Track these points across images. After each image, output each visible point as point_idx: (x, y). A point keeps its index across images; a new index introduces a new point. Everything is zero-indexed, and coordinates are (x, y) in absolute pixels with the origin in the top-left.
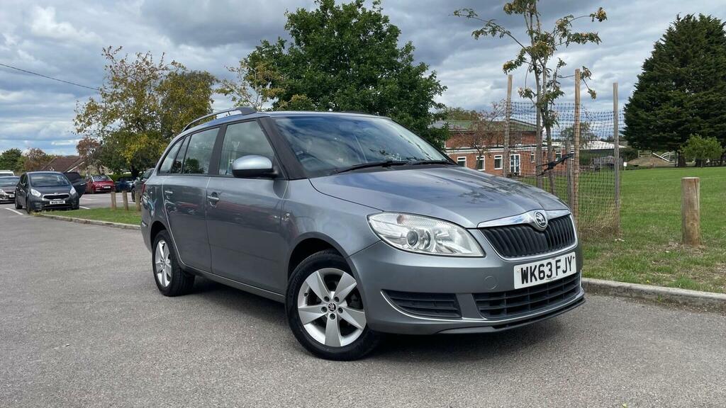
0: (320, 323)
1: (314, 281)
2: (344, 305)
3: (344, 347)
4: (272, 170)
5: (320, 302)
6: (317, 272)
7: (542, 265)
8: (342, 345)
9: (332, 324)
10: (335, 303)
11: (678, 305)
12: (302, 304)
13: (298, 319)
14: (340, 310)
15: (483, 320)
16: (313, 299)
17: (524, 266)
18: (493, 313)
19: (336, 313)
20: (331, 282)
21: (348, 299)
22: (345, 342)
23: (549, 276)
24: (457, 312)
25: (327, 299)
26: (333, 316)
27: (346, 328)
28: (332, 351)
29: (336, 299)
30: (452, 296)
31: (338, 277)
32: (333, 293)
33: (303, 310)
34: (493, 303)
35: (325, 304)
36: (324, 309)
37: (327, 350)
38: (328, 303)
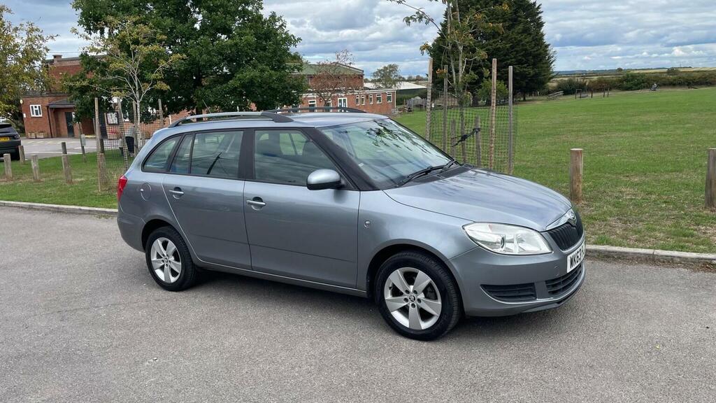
0: (404, 310)
1: (396, 278)
2: (422, 296)
3: (424, 330)
4: (339, 182)
5: (401, 294)
6: (398, 270)
7: (578, 252)
8: (423, 328)
9: (413, 311)
10: (415, 295)
12: (388, 296)
13: (386, 308)
14: (419, 300)
15: (552, 299)
16: (396, 292)
17: (571, 255)
18: (554, 293)
19: (416, 303)
20: (410, 278)
21: (425, 291)
22: (425, 325)
23: (579, 259)
24: (534, 296)
25: (408, 292)
26: (413, 305)
27: (425, 315)
28: (415, 333)
29: (415, 292)
30: (532, 284)
31: (416, 274)
32: (412, 287)
33: (389, 300)
34: (554, 286)
35: (407, 296)
36: (406, 300)
37: (412, 332)
38: (409, 295)
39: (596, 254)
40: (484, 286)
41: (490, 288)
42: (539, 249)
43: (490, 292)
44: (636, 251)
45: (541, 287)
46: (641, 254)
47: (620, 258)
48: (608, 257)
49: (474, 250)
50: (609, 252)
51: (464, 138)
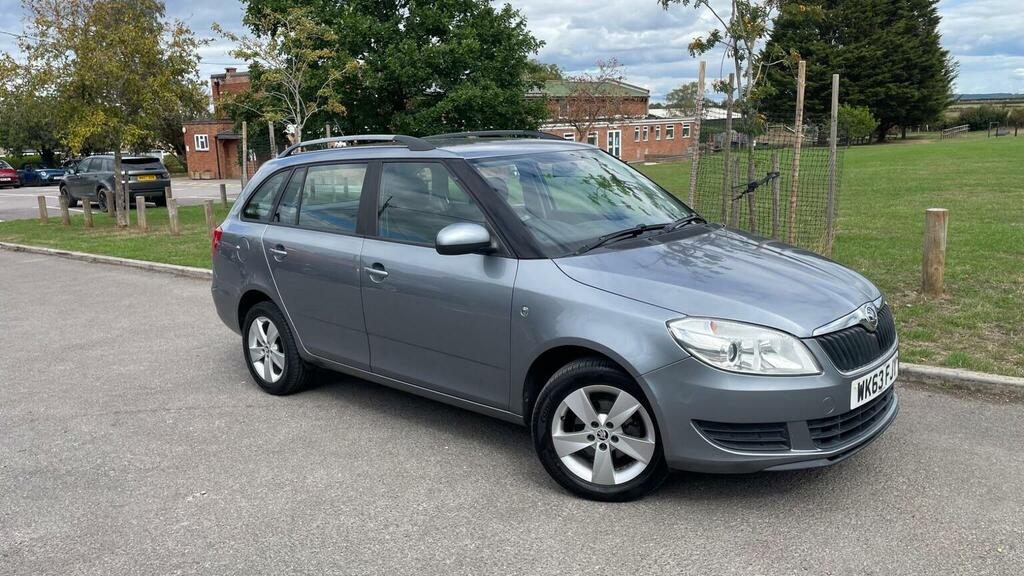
0: (585, 456)
1: (577, 401)
2: (618, 433)
3: (619, 485)
4: (488, 244)
5: (581, 427)
6: (582, 389)
7: (876, 376)
8: (616, 483)
9: (603, 457)
10: (607, 429)
11: (971, 393)
12: (557, 432)
13: (553, 451)
14: (614, 439)
15: (818, 452)
17: (860, 380)
18: (825, 441)
19: (608, 442)
21: (624, 427)
22: (622, 477)
23: (880, 388)
24: (787, 444)
25: (595, 424)
26: (603, 447)
27: (621, 461)
28: (602, 491)
29: (609, 425)
30: (783, 425)
31: (612, 398)
32: (604, 417)
33: (558, 438)
34: (824, 430)
35: (593, 431)
36: (591, 438)
37: (597, 489)
38: (597, 429)
39: (938, 383)
40: (699, 423)
41: (710, 427)
42: (799, 367)
43: (707, 433)
44: (1008, 381)
45: (798, 430)
46: (1016, 386)
47: (979, 391)
48: (959, 387)
49: (682, 362)
50: (962, 380)
51: (752, 187)
